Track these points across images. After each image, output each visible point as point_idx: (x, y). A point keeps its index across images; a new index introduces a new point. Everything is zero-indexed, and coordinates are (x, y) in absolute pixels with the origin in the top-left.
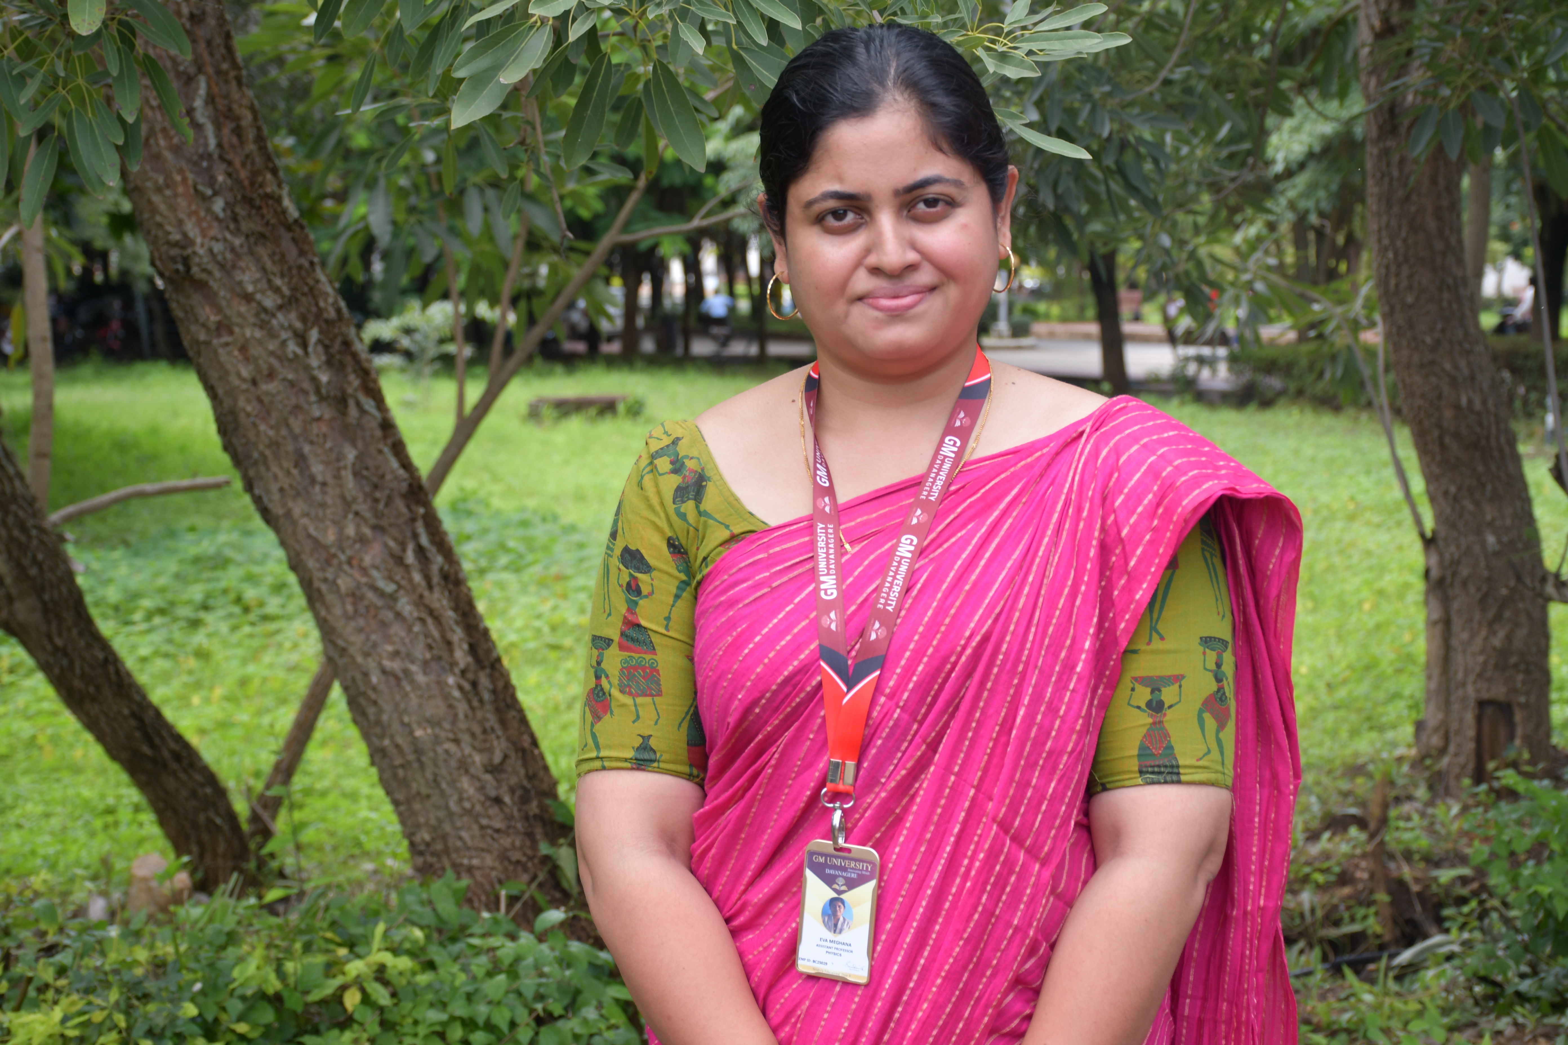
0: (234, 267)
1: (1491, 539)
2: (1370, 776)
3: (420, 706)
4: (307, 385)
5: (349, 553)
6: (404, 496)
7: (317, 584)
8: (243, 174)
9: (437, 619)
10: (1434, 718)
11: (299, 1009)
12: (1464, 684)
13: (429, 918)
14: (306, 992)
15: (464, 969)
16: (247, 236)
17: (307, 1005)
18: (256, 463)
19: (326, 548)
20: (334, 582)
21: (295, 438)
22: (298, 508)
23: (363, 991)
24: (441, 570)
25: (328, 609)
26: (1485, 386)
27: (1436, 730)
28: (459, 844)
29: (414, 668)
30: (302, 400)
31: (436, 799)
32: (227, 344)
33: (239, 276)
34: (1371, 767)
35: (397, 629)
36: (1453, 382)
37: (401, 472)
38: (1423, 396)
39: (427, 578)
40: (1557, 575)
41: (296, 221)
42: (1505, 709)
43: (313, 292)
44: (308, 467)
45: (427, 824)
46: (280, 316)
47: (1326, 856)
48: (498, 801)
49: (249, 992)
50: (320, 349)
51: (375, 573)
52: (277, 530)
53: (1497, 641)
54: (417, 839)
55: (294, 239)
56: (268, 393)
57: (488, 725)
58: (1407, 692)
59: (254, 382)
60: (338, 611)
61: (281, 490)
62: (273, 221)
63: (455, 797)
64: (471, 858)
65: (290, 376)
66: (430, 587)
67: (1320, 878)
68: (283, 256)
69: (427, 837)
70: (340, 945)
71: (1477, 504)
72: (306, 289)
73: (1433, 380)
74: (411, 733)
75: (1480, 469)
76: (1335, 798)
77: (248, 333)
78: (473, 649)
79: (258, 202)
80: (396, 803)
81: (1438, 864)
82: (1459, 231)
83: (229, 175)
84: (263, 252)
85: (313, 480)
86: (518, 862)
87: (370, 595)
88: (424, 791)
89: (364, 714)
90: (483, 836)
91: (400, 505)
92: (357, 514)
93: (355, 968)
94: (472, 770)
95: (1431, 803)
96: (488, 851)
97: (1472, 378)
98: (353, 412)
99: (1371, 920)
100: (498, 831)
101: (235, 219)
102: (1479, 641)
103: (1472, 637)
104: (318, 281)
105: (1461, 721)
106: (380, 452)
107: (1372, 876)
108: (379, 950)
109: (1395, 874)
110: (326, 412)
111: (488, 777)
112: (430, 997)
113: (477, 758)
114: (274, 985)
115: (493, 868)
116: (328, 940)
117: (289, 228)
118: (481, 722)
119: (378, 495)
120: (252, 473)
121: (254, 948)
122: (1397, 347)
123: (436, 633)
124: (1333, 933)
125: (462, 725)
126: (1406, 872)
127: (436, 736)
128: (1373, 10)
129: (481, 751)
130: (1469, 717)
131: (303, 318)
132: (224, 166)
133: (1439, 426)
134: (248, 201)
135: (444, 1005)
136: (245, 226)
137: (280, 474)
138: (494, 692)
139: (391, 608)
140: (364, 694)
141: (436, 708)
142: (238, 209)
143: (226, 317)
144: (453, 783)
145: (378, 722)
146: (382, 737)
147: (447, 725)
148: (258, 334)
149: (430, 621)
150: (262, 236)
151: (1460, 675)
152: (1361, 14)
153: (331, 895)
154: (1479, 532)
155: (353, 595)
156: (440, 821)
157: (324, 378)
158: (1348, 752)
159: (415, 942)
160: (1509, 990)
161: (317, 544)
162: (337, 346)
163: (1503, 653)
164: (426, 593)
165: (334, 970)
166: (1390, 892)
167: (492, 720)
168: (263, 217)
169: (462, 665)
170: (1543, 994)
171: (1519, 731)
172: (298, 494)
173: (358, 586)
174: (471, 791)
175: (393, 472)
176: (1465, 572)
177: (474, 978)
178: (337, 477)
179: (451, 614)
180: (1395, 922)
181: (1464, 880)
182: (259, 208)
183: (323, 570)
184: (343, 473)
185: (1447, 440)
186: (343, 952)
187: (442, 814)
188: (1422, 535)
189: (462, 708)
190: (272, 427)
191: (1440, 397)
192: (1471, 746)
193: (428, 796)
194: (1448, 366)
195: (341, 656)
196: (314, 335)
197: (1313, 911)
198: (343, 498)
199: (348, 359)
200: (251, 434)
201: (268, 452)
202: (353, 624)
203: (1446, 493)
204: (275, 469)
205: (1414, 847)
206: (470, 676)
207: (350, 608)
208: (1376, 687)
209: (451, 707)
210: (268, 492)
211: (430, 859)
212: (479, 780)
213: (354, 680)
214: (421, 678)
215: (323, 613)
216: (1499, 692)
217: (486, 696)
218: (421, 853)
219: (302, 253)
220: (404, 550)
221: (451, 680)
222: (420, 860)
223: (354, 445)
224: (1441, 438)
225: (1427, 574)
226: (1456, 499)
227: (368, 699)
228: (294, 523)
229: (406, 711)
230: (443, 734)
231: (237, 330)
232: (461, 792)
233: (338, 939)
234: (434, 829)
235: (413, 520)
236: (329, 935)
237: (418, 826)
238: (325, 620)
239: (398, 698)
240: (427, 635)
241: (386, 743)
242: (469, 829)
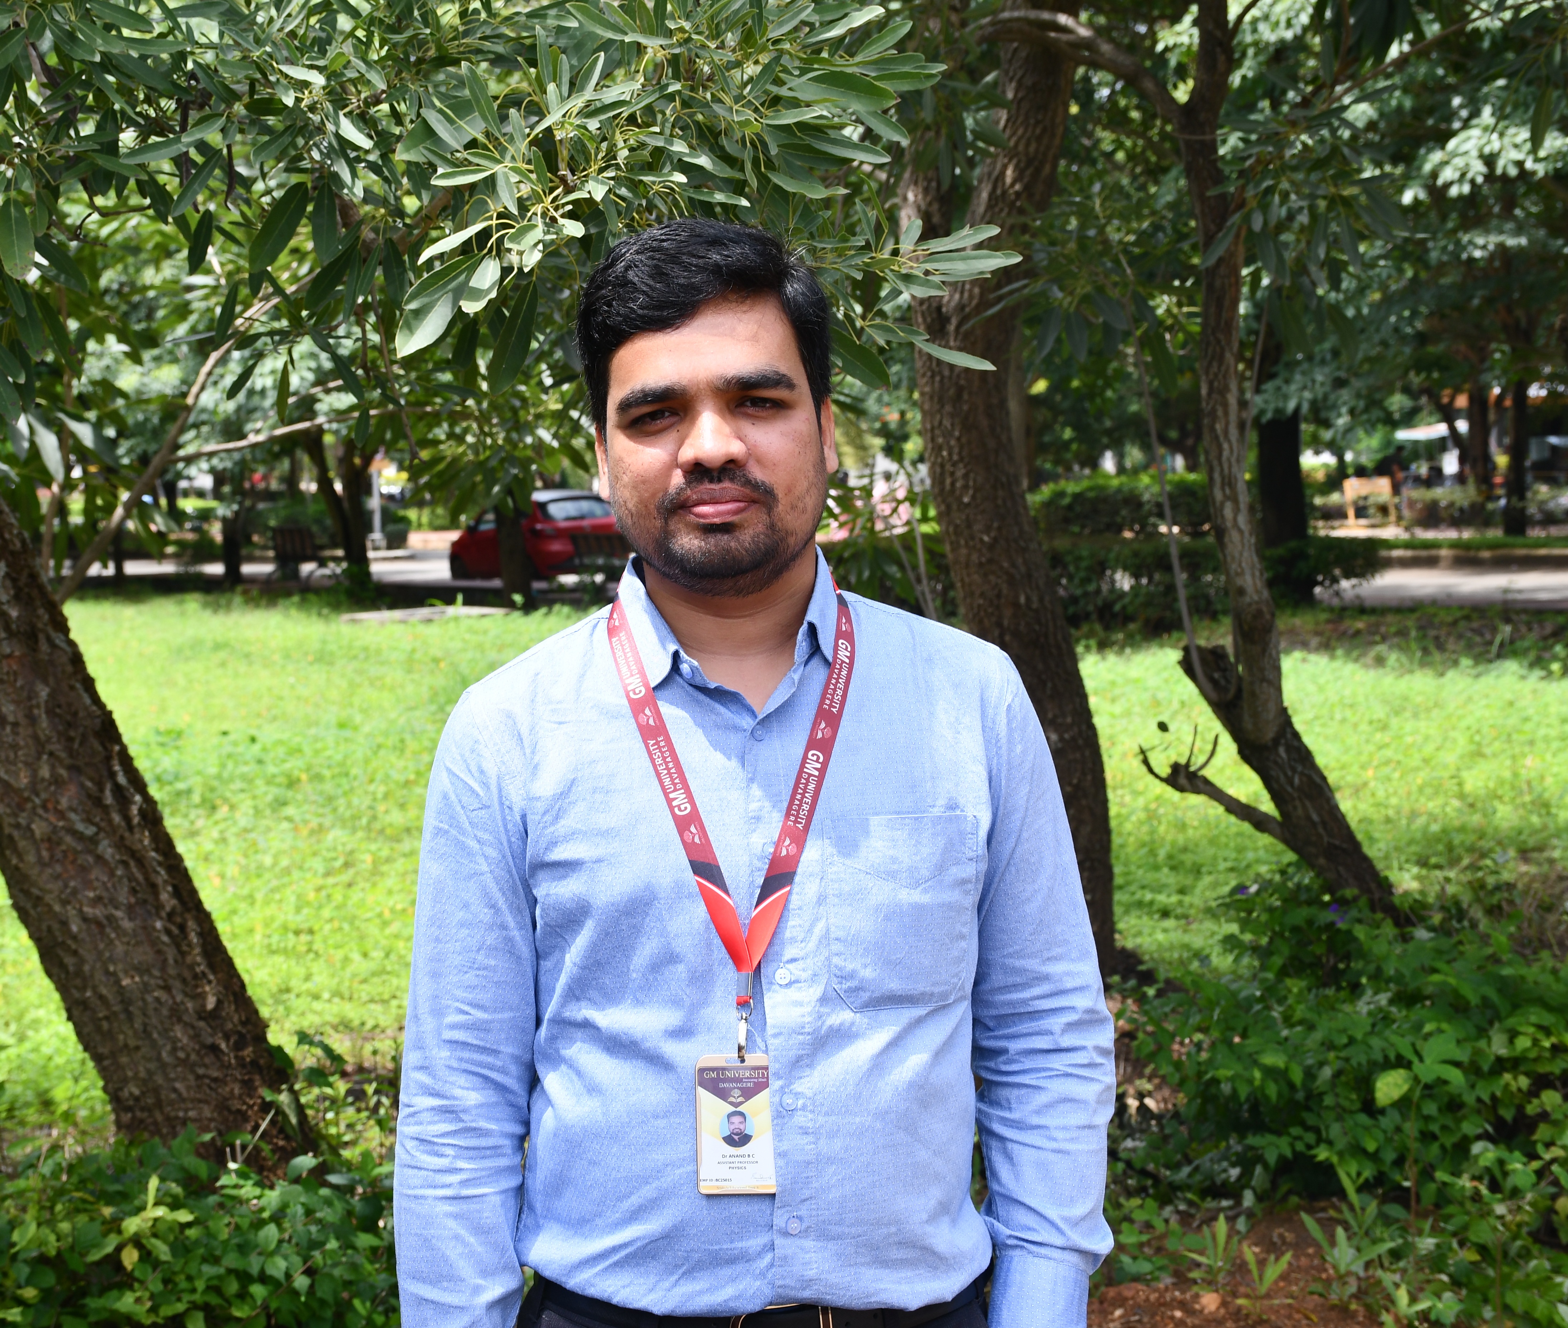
3: (126, 953)
5: (44, 796)
6: (97, 734)
7: (8, 830)
9: (140, 862)
11: (81, 1270)
14: (86, 1253)
17: (86, 1265)
19: (18, 791)
20: (28, 828)
23: (141, 1247)
24: (140, 811)
25: (20, 857)
26: (1041, 582)
28: (173, 1096)
29: (119, 914)
31: (145, 1050)
35: (97, 874)
36: (1011, 580)
37: (96, 708)
39: (127, 818)
40: (1187, 767)
45: (136, 1077)
48: (214, 1049)
49: (32, 1255)
50: (8, 582)
51: (73, 816)
54: (125, 1093)
57: (198, 970)
60: (31, 858)
63: (168, 1047)
64: (186, 1110)
66: (131, 828)
69: (136, 1092)
70: (100, 1203)
73: (992, 578)
74: (118, 982)
75: (1040, 666)
78: (177, 892)
80: (99, 1058)
82: (1008, 428)
86: (239, 1111)
87: (68, 839)
88: (132, 1043)
89: (62, 966)
90: (199, 1087)
91: (95, 744)
92: (51, 754)
93: (132, 1225)
94: (186, 1018)
96: (206, 1102)
97: (1029, 576)
98: (44, 647)
100: (215, 1080)
106: (72, 688)
110: (18, 650)
111: (202, 1024)
113: (190, 1005)
114: (53, 1247)
115: (212, 1119)
116: (84, 1201)
118: (192, 967)
119: (72, 733)
122: (955, 546)
123: (140, 877)
125: (172, 971)
127: (145, 984)
129: (193, 997)
133: (999, 624)
135: (217, 1259)
138: (200, 935)
139: (90, 852)
140: (62, 944)
141: (143, 954)
144: (165, 1032)
145: (79, 973)
146: (84, 989)
147: (156, 973)
149: (132, 863)
155: (49, 840)
156: (149, 1072)
157: (14, 613)
161: (9, 788)
162: (24, 579)
164: (127, 834)
167: (202, 964)
169: (168, 909)
173: (55, 830)
174: (185, 1040)
175: (86, 708)
178: (30, 716)
179: (153, 854)
183: (15, 815)
184: (36, 712)
186: (110, 1209)
189: (171, 954)
191: (999, 596)
193: (137, 1048)
194: (1005, 564)
195: (35, 906)
198: (35, 737)
199: (35, 593)
202: (49, 871)
206: (179, 920)
207: (45, 854)
209: (159, 952)
211: (139, 1114)
212: (193, 1027)
213: (49, 930)
214: (127, 924)
215: (14, 861)
217: (195, 939)
218: (129, 1109)
220: (102, 790)
222: (127, 1117)
223: (46, 682)
227: (68, 949)
229: (111, 959)
230: (153, 982)
232: (174, 1041)
234: (144, 1082)
235: (109, 758)
236: (84, 1195)
237: (125, 1081)
238: (17, 868)
239: (101, 946)
240: (131, 878)
241: (88, 994)
242: (184, 1079)
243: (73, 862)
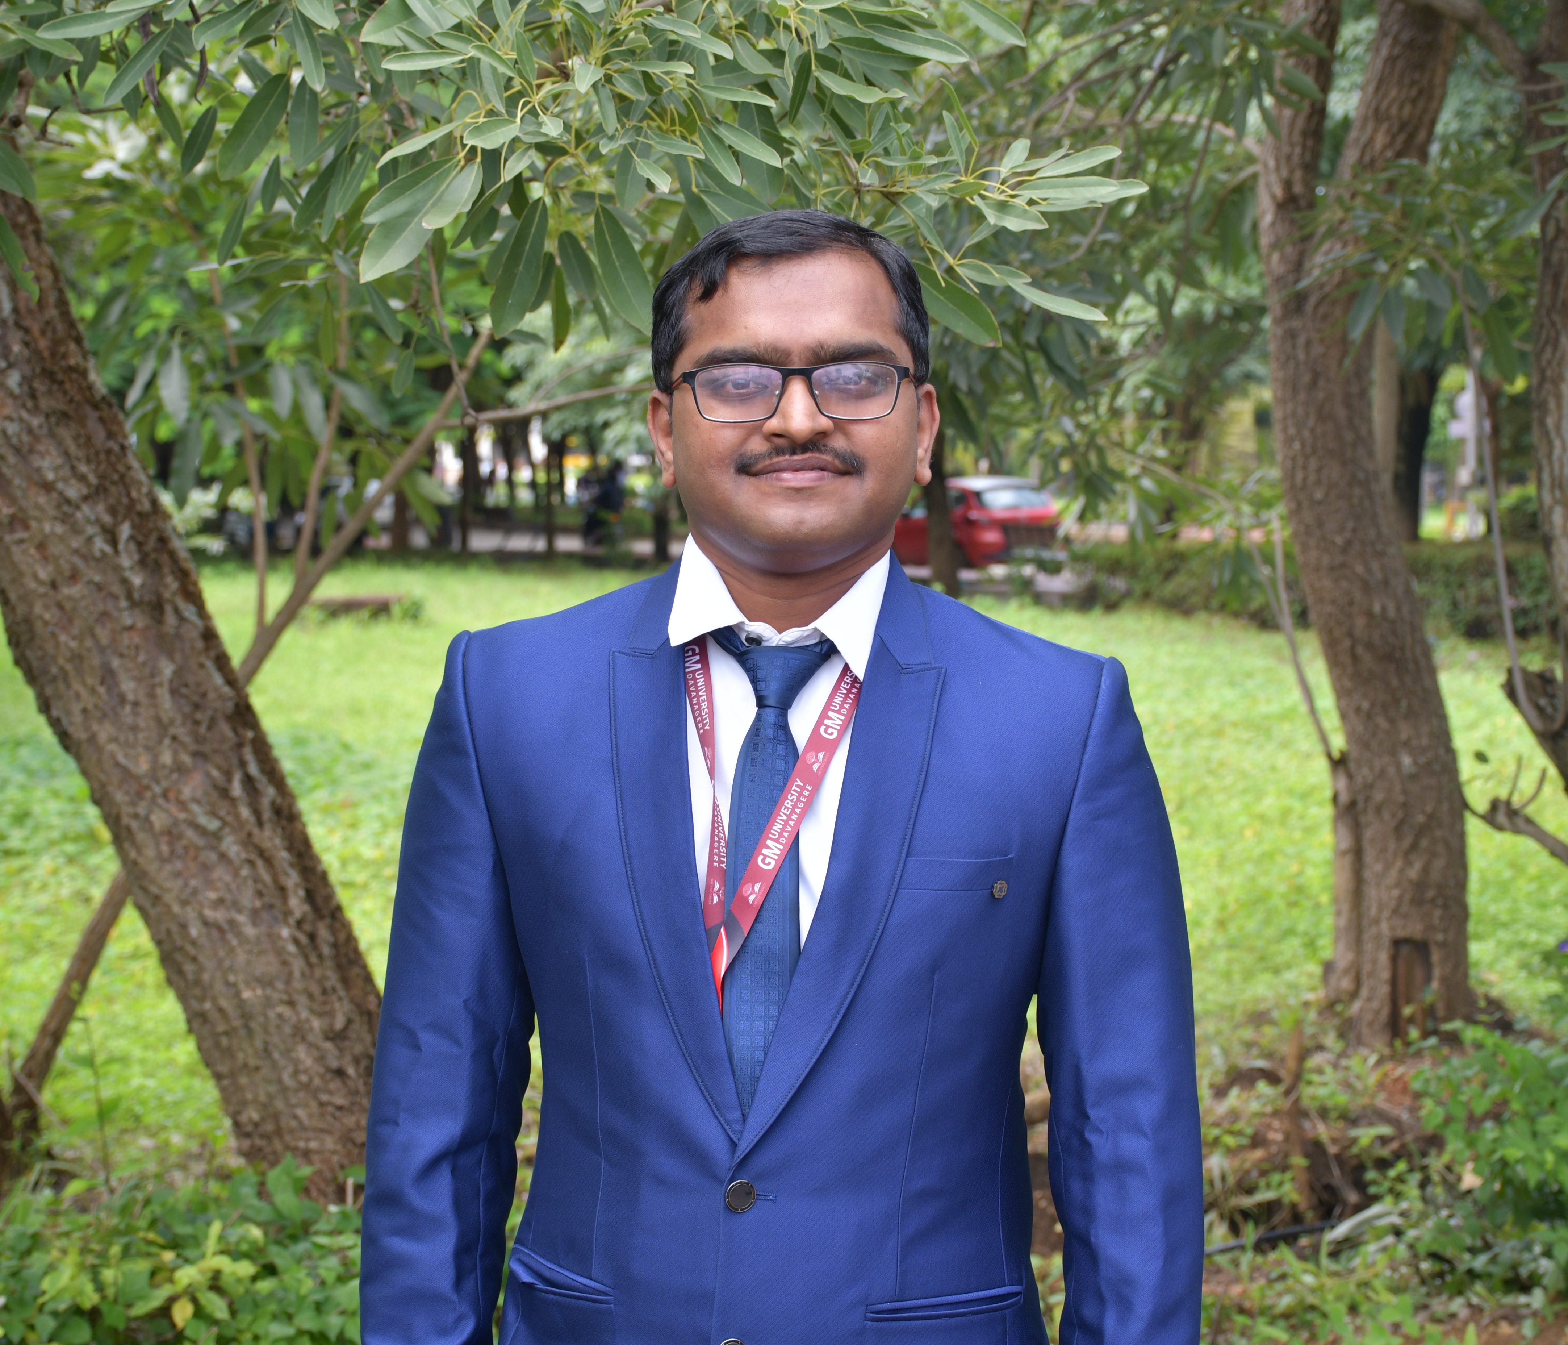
0: (31, 451)
1: (1406, 760)
2: (1273, 1023)
3: (248, 963)
4: (117, 589)
5: (165, 784)
6: (229, 718)
7: (126, 820)
8: (43, 344)
9: (269, 861)
10: (1344, 959)
11: (121, 1326)
12: (1377, 921)
13: (265, 1212)
14: (129, 1306)
15: (312, 1273)
16: (47, 416)
17: (130, 1320)
18: (54, 679)
19: (137, 778)
20: (147, 819)
21: (102, 650)
22: (104, 732)
23: (195, 1301)
24: (273, 804)
25: (139, 850)
26: (1400, 591)
27: (1346, 972)
28: (294, 1124)
29: (241, 918)
30: (110, 606)
31: (265, 1071)
32: (21, 541)
33: (37, 462)
34: (1275, 1014)
35: (221, 873)
36: (1366, 587)
37: (227, 690)
38: (1333, 602)
39: (257, 813)
40: (1508, 803)
41: (104, 398)
42: (1421, 948)
43: (125, 482)
44: (117, 684)
45: (255, 1101)
46: (85, 508)
47: (1234, 1115)
48: (340, 1072)
49: (62, 1306)
50: (133, 547)
51: (195, 808)
52: (78, 757)
53: (1413, 873)
54: (243, 1118)
55: (101, 420)
56: (70, 598)
57: (328, 985)
58: (1301, 927)
59: (54, 585)
60: (150, 852)
61: (85, 711)
62: (78, 398)
63: (290, 1069)
64: (308, 1140)
65: (97, 578)
66: (260, 824)
67: (1230, 1141)
68: (89, 438)
69: (255, 1116)
70: (164, 1247)
71: (1391, 721)
72: (116, 477)
73: (1344, 584)
74: (237, 994)
75: (1395, 682)
76: (1237, 1049)
77: (47, 527)
78: (310, 896)
79: (60, 376)
80: (218, 1077)
81: (1354, 1122)
82: (1369, 420)
83: (26, 344)
84: (65, 433)
85: (122, 699)
87: (190, 833)
88: (252, 1062)
89: (180, 972)
90: (322, 1115)
91: (225, 728)
92: (174, 738)
93: (187, 1275)
94: (310, 1038)
95: (1343, 1055)
96: (329, 1132)
97: (1386, 583)
98: (170, 619)
99: (1288, 1187)
100: (340, 1108)
101: (33, 395)
102: (1394, 873)
103: (1387, 867)
104: (129, 468)
105: (1374, 961)
106: (202, 666)
107: (1287, 1138)
108: (215, 1254)
109: (1310, 1134)
110: (141, 621)
111: (328, 1045)
112: (273, 1307)
113: (316, 1023)
114: (90, 1298)
115: (334, 1152)
116: (150, 1243)
117: (96, 406)
118: (321, 981)
119: (199, 716)
120: (49, 691)
121: (64, 1252)
122: (1305, 548)
123: (267, 878)
124: (1247, 1202)
125: (298, 984)
126: (1322, 1131)
127: (268, 999)
128: (1273, 178)
129: (320, 1015)
130: (1384, 957)
131: (113, 511)
132: (20, 335)
133: (1350, 634)
134: (49, 375)
135: (289, 1317)
136: (45, 403)
137: (84, 693)
138: (335, 945)
139: (214, 848)
140: (181, 949)
141: (268, 965)
142: (38, 385)
143: (21, 509)
144: (287, 1053)
145: (197, 982)
146: (202, 999)
147: (280, 985)
148: (59, 529)
149: (260, 863)
150: (65, 415)
151: (1373, 911)
152: (1262, 182)
153: (150, 1187)
154: (1393, 753)
155: (169, 833)
156: (271, 1097)
157: (137, 580)
158: (1247, 995)
159: (253, 1243)
160: (1462, 1268)
161: (127, 774)
162: (152, 543)
163: (1420, 886)
164: (256, 831)
165: (159, 1277)
166: (1307, 1155)
167: (333, 979)
168: (65, 393)
169: (298, 914)
170: (1495, 1270)
171: (1437, 972)
172: (105, 716)
173: (176, 822)
174: (309, 1062)
175: (216, 689)
176: (1378, 796)
177: (323, 1283)
178: (152, 695)
179: (284, 855)
180: (1312, 1188)
181: (1383, 1140)
182: (61, 383)
183: (133, 804)
184: (159, 691)
185: (1360, 650)
186: (168, 1256)
187: (273, 1089)
188: (1329, 756)
189: (298, 965)
190: (74, 638)
191: (1351, 603)
192: (1384, 990)
193: (257, 1068)
194: (1360, 569)
195: (154, 905)
196: (125, 530)
197: (1223, 1178)
198: (158, 720)
199: (165, 558)
200: (49, 647)
201: (69, 667)
202: (168, 868)
203: (1358, 710)
204: (77, 686)
205: (1330, 1103)
206: (307, 927)
207: (165, 849)
208: (1267, 921)
209: (285, 963)
210: (68, 713)
211: (259, 1142)
212: (318, 1048)
213: (169, 932)
214: (250, 931)
215: (133, 854)
216: (1415, 929)
217: (326, 950)
218: (248, 1135)
219: (111, 435)
220: (229, 780)
221: (285, 932)
222: (246, 1144)
223: (171, 658)
224: (1353, 647)
225: (1335, 799)
226: (1369, 716)
227: (187, 955)
228: (99, 749)
229: (231, 969)
230: (276, 996)
231: (33, 524)
232: (296, 1062)
233: (160, 1240)
234: (264, 1106)
235: (240, 745)
236: (151, 1236)
237: (244, 1103)
238: (135, 863)
239: (222, 953)
240: (257, 880)
241: (208, 1005)
242: (306, 1106)
243: (195, 859)
